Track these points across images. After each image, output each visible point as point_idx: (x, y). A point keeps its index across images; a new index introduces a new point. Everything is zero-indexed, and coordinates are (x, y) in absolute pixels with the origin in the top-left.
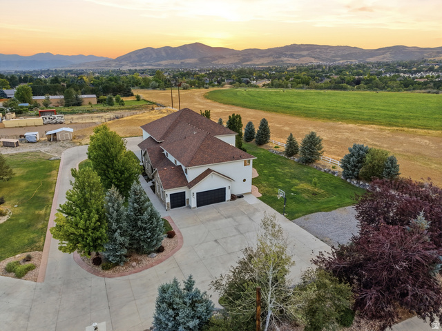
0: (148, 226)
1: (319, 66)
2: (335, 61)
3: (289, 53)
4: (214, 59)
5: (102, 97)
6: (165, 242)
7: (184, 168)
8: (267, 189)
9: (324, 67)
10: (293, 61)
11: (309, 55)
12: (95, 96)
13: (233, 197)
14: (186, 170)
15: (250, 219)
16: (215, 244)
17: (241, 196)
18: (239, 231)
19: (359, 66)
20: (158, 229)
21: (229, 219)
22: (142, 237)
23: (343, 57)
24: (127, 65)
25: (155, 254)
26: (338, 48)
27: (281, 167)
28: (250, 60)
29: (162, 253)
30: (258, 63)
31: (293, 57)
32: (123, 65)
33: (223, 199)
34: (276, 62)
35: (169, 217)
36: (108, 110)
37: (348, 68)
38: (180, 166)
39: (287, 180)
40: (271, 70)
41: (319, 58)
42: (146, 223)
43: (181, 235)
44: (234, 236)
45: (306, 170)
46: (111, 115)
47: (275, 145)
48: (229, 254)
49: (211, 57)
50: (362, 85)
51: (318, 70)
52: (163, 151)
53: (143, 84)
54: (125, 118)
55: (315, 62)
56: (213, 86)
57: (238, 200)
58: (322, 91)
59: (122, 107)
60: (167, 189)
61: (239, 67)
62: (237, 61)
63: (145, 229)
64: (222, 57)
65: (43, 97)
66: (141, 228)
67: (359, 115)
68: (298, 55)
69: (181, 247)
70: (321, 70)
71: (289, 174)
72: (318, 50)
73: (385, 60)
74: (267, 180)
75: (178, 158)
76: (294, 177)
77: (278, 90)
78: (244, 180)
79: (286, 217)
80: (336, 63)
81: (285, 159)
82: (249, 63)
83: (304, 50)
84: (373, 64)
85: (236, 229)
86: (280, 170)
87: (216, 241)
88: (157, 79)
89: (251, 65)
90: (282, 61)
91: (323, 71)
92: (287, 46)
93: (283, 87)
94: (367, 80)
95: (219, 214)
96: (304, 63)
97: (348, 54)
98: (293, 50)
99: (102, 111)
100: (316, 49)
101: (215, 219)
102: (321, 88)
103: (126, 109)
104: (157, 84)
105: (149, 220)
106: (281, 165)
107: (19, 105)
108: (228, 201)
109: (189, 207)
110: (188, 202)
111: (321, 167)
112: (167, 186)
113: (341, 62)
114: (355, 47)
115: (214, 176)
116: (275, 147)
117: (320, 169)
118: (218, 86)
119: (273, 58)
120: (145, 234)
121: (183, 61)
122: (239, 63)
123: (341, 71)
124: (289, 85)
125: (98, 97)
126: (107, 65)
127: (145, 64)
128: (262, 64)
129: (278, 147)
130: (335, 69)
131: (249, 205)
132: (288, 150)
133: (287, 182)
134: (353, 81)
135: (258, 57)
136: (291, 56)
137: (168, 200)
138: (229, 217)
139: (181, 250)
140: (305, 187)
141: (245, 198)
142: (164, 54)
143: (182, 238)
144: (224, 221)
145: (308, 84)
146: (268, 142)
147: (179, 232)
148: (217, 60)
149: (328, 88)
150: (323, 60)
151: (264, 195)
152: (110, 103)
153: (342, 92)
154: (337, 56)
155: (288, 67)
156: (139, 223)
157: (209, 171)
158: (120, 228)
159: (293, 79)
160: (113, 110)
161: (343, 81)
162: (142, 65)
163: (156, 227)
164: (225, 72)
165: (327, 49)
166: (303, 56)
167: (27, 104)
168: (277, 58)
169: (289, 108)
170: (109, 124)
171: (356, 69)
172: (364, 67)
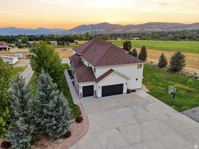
0: (54, 114)
1: (163, 32)
2: (170, 29)
3: (147, 26)
4: (113, 29)
5: (60, 42)
6: (73, 126)
7: (93, 68)
8: (152, 86)
9: (165, 32)
10: (150, 30)
11: (157, 27)
12: (56, 41)
13: (129, 91)
14: (95, 69)
15: (144, 109)
16: (117, 132)
17: (134, 91)
18: (137, 120)
19: (183, 32)
20: (64, 117)
21: (127, 109)
22: (47, 125)
23: (174, 28)
24: (74, 32)
25: (61, 140)
26: (172, 24)
27: (157, 73)
28: (129, 30)
29: (68, 139)
30: (133, 31)
31: (150, 28)
32: (73, 32)
33: (121, 92)
34: (142, 30)
35: (81, 104)
36: (61, 47)
37: (178, 32)
38: (91, 67)
39: (164, 81)
40: (139, 34)
41: (162, 28)
42: (52, 111)
43: (88, 120)
44: (133, 124)
45: (175, 75)
46: (62, 49)
47: (150, 62)
48: (131, 145)
49: (111, 29)
50: (187, 39)
51: (162, 33)
52: (82, 59)
53: (80, 38)
54: (68, 50)
55: (160, 30)
56: (112, 39)
57: (132, 93)
58: (166, 41)
59: (69, 46)
60: (80, 82)
61: (124, 32)
62: (123, 30)
63: (51, 117)
64: (116, 29)
65: (33, 42)
66: (47, 116)
67: (193, 50)
68: (152, 27)
69: (86, 132)
70: (164, 33)
71: (164, 78)
72: (162, 25)
73: (196, 29)
74: (151, 81)
75: (90, 62)
76: (168, 79)
77: (144, 41)
78: (137, 79)
79: (175, 109)
80: (171, 30)
81: (158, 69)
82: (128, 31)
83: (155, 25)
84: (190, 31)
85: (134, 117)
86: (158, 75)
87: (117, 128)
88: (86, 36)
89: (130, 32)
90: (144, 30)
91: (165, 34)
92: (147, 23)
93: (146, 40)
94: (189, 37)
95: (119, 104)
96: (155, 31)
97: (177, 26)
98: (150, 25)
99: (58, 47)
100: (161, 24)
101: (116, 108)
102: (166, 40)
103: (70, 47)
104: (86, 38)
105: (55, 108)
106: (157, 72)
107: (22, 45)
108: (125, 94)
109: (96, 97)
110: (95, 93)
111: (185, 74)
112: (80, 81)
113: (173, 30)
114: (180, 23)
115: (115, 74)
116: (151, 63)
117: (185, 75)
118: (114, 39)
119: (140, 29)
120: (51, 122)
121: (99, 30)
122: (124, 31)
123: (174, 34)
124: (149, 39)
125: (58, 42)
126: (66, 33)
127: (82, 32)
128: (135, 31)
129: (152, 63)
130: (171, 33)
131: (141, 98)
132: (160, 64)
133: (164, 82)
134: (181, 37)
135: (133, 28)
136: (149, 28)
137: (81, 91)
138: (127, 106)
139: (86, 136)
140: (180, 86)
141: (137, 92)
142: (90, 27)
143: (88, 123)
144: (123, 110)
145: (158, 38)
146: (145, 60)
147: (87, 117)
148: (114, 30)
149: (169, 40)
150: (164, 29)
151: (151, 90)
152: (63, 45)
153: (177, 41)
154: (171, 28)
155: (147, 32)
156: (45, 111)
157: (111, 71)
158: (25, 115)
159: (150, 37)
160: (64, 47)
161: (176, 37)
162: (81, 32)
163: (63, 115)
164: (118, 34)
165: (166, 24)
166: (155, 28)
167: (25, 44)
168: (142, 28)
169: (152, 47)
170: (60, 52)
171: (182, 33)
172: (186, 32)
